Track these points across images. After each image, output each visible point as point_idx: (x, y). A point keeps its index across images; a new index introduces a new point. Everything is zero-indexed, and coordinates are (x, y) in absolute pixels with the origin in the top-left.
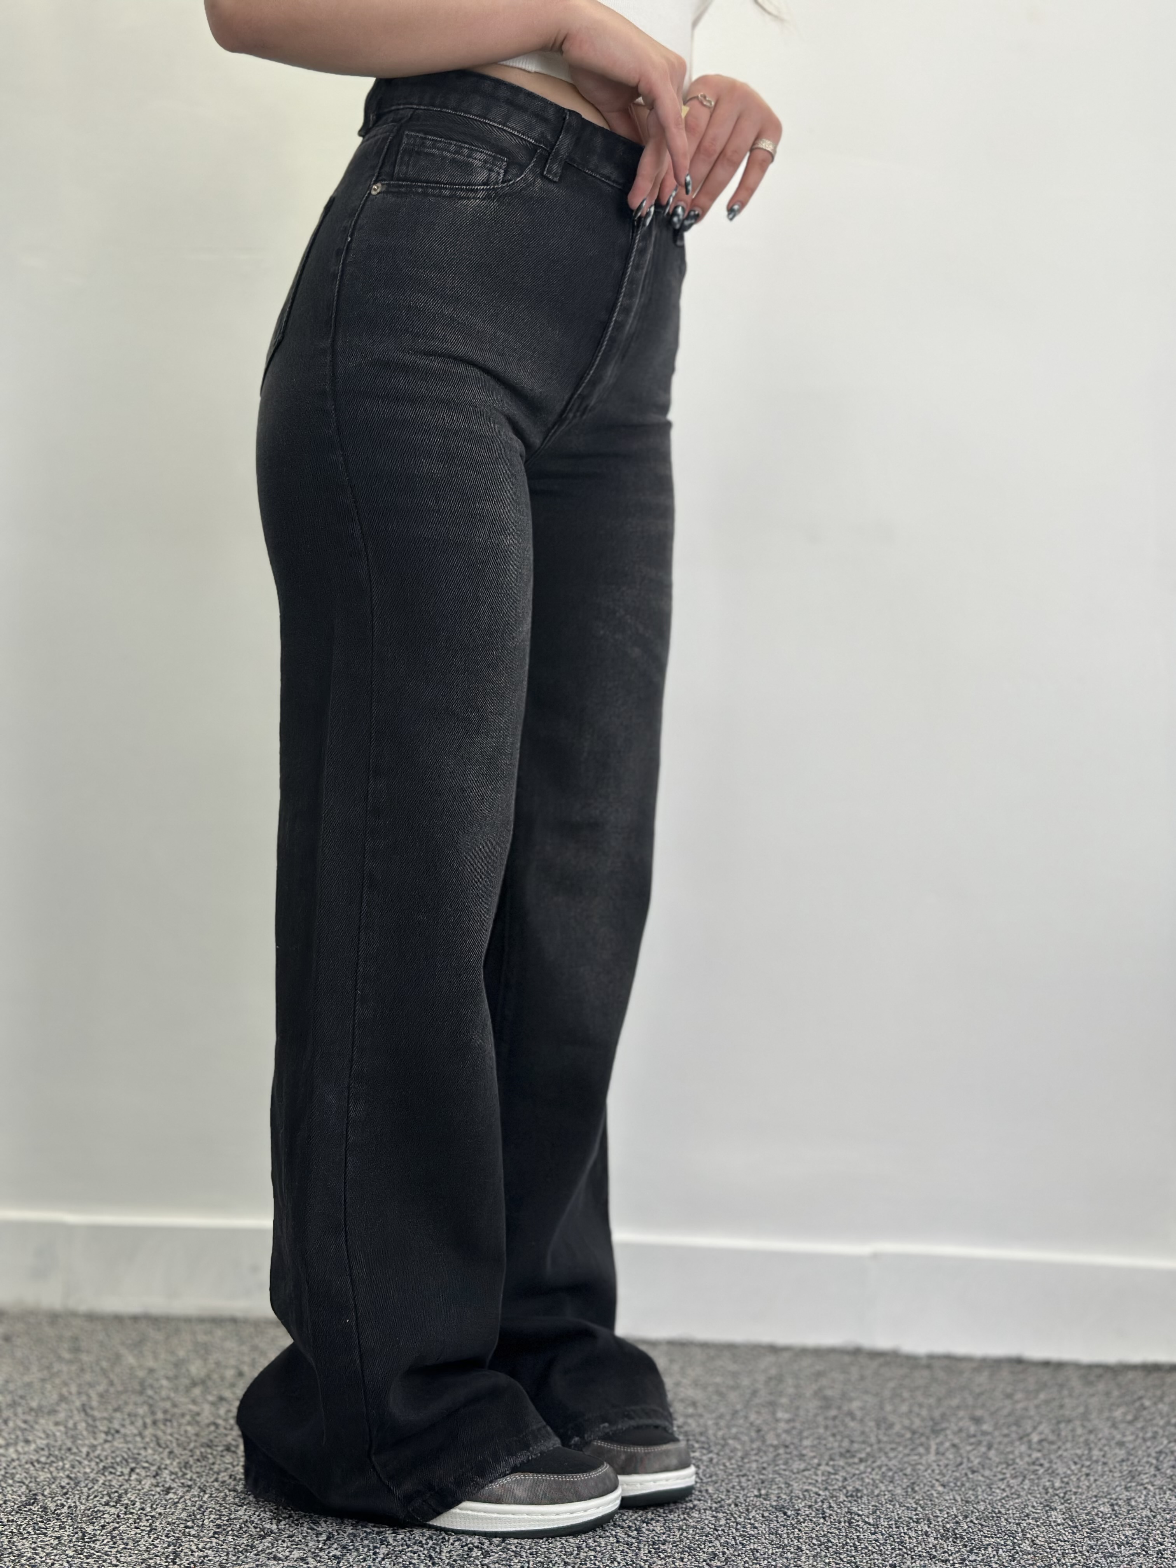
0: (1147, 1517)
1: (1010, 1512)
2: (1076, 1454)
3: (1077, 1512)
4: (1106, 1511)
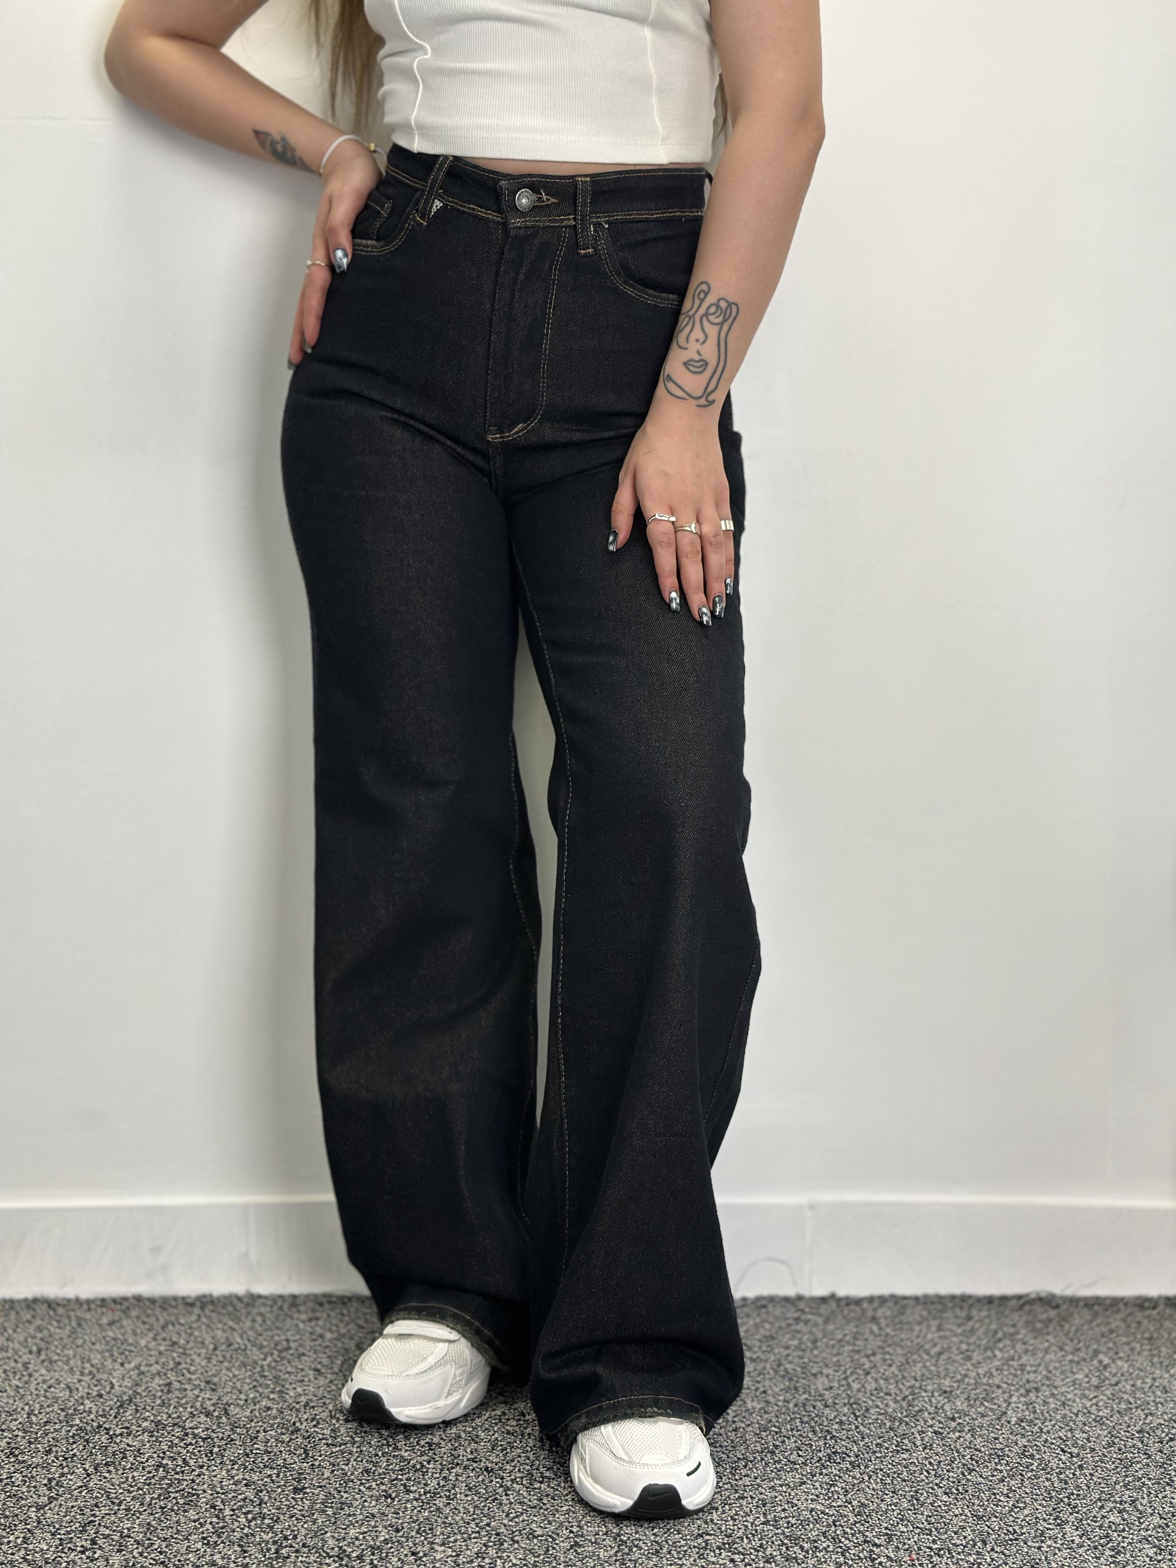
0: (1160, 1526)
1: (1025, 1530)
2: (1061, 1438)
3: (1089, 1525)
4: (1118, 1520)
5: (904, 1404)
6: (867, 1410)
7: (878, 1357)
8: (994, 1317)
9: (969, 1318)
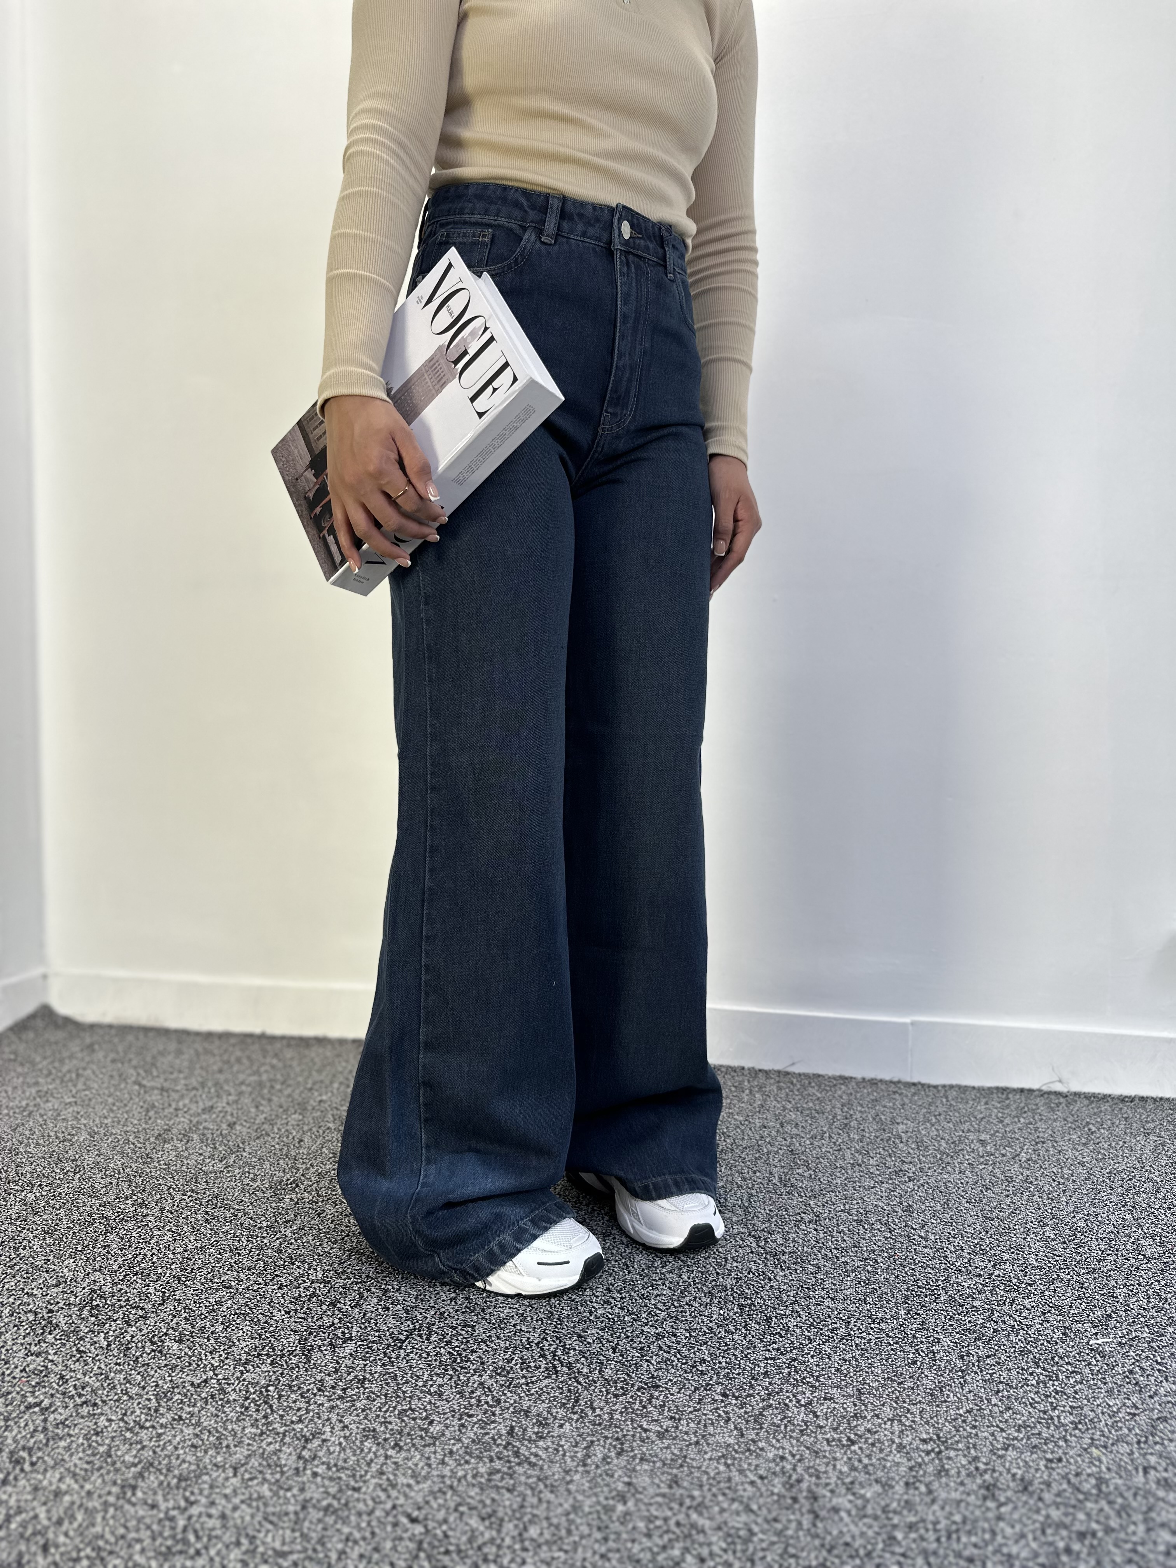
5: (952, 1146)
6: (927, 1147)
7: (942, 1117)
8: (1023, 1099)
9: (1008, 1098)
